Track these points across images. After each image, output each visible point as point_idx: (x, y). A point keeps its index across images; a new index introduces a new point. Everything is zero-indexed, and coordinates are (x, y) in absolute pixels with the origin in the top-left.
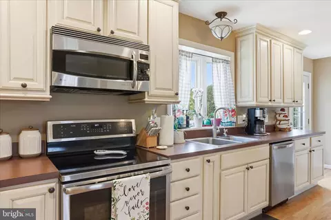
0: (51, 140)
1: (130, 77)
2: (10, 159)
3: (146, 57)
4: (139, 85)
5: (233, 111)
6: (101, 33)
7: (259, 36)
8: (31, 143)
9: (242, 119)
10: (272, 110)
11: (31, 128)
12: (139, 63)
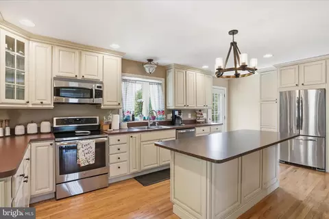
0: (55, 126)
1: (91, 97)
2: (37, 134)
3: (100, 87)
4: (97, 101)
5: (163, 111)
6: (78, 78)
7: (176, 70)
8: (46, 127)
9: (170, 116)
10: (194, 111)
11: (46, 121)
12: (96, 90)
